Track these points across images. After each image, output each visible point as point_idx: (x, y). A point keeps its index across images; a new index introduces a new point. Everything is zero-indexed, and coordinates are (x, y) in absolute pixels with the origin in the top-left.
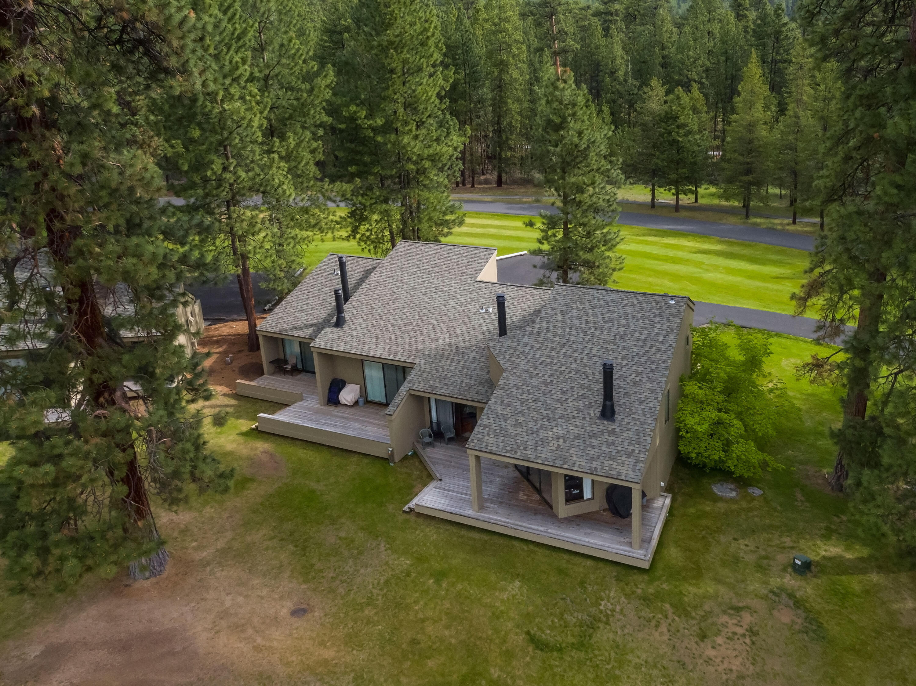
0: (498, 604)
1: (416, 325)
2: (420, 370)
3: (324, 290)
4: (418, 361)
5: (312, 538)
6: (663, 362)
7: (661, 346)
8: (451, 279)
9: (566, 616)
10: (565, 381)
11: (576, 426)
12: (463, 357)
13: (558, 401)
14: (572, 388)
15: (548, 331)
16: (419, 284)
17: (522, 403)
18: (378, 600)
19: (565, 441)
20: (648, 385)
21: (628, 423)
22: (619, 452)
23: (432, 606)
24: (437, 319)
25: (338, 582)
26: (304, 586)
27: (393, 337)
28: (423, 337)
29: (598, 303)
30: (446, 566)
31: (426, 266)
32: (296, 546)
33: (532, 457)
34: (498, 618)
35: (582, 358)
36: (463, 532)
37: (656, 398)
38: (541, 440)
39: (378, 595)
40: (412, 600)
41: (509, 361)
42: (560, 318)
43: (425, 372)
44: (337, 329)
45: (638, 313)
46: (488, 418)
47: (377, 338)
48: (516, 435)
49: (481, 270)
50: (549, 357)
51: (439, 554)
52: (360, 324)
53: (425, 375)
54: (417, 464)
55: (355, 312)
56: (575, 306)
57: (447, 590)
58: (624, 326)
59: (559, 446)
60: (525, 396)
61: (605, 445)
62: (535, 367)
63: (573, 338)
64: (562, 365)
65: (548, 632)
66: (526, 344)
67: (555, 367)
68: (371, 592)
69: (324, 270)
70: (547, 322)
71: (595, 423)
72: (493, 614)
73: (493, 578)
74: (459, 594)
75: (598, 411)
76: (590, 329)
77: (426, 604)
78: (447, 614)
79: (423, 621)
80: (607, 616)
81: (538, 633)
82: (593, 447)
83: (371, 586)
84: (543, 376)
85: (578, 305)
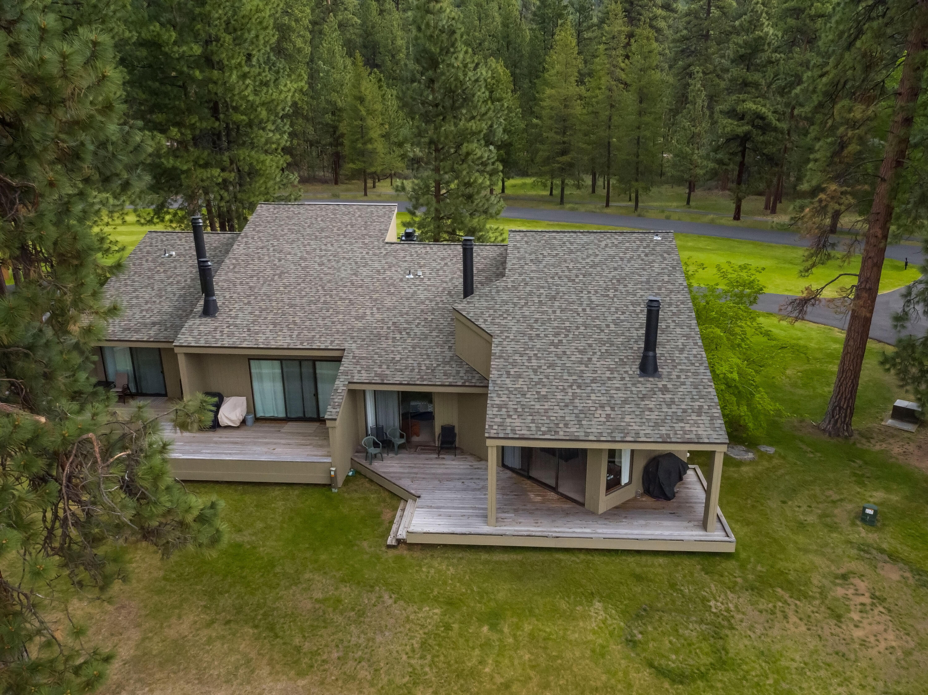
0: (591, 637)
1: (325, 302)
2: (354, 357)
3: (157, 277)
4: (346, 345)
6: (682, 303)
7: (670, 287)
8: (351, 244)
9: (680, 631)
10: (576, 338)
11: (618, 389)
12: (408, 333)
13: (581, 362)
14: (590, 345)
15: (526, 284)
16: (308, 253)
17: (535, 371)
18: (426, 674)
19: (613, 409)
20: (678, 330)
21: (678, 377)
22: (684, 411)
23: (507, 661)
24: (352, 293)
25: (351, 664)
26: (301, 682)
27: (298, 320)
28: (341, 316)
29: (572, 248)
30: (492, 604)
31: (308, 231)
32: (256, 627)
33: (581, 435)
34: (603, 656)
35: (584, 310)
36: (484, 556)
37: (696, 344)
38: (582, 412)
39: (422, 666)
40: (474, 660)
41: (493, 323)
42: (534, 268)
43: (361, 358)
44: (209, 320)
45: (625, 253)
46: (499, 396)
47: (275, 324)
48: (546, 411)
49: (387, 230)
50: (543, 313)
51: (472, 590)
52: (241, 309)
53: (363, 362)
54: (367, 485)
55: (227, 295)
56: (545, 253)
57: (515, 636)
58: (615, 269)
59: (608, 416)
60: (534, 363)
61: (664, 406)
62: (532, 328)
63: (562, 289)
64: (563, 320)
65: (674, 657)
66: (506, 303)
67: (556, 324)
68: (411, 665)
69: (148, 253)
70: (520, 275)
71: (639, 382)
72: (593, 651)
73: (563, 605)
74: (532, 636)
75: (635, 369)
76: (577, 276)
77: (497, 663)
78: (533, 667)
79: (507, 686)
80: (725, 618)
81: (663, 662)
82: (650, 410)
83: (404, 657)
84: (546, 336)
85: (549, 251)
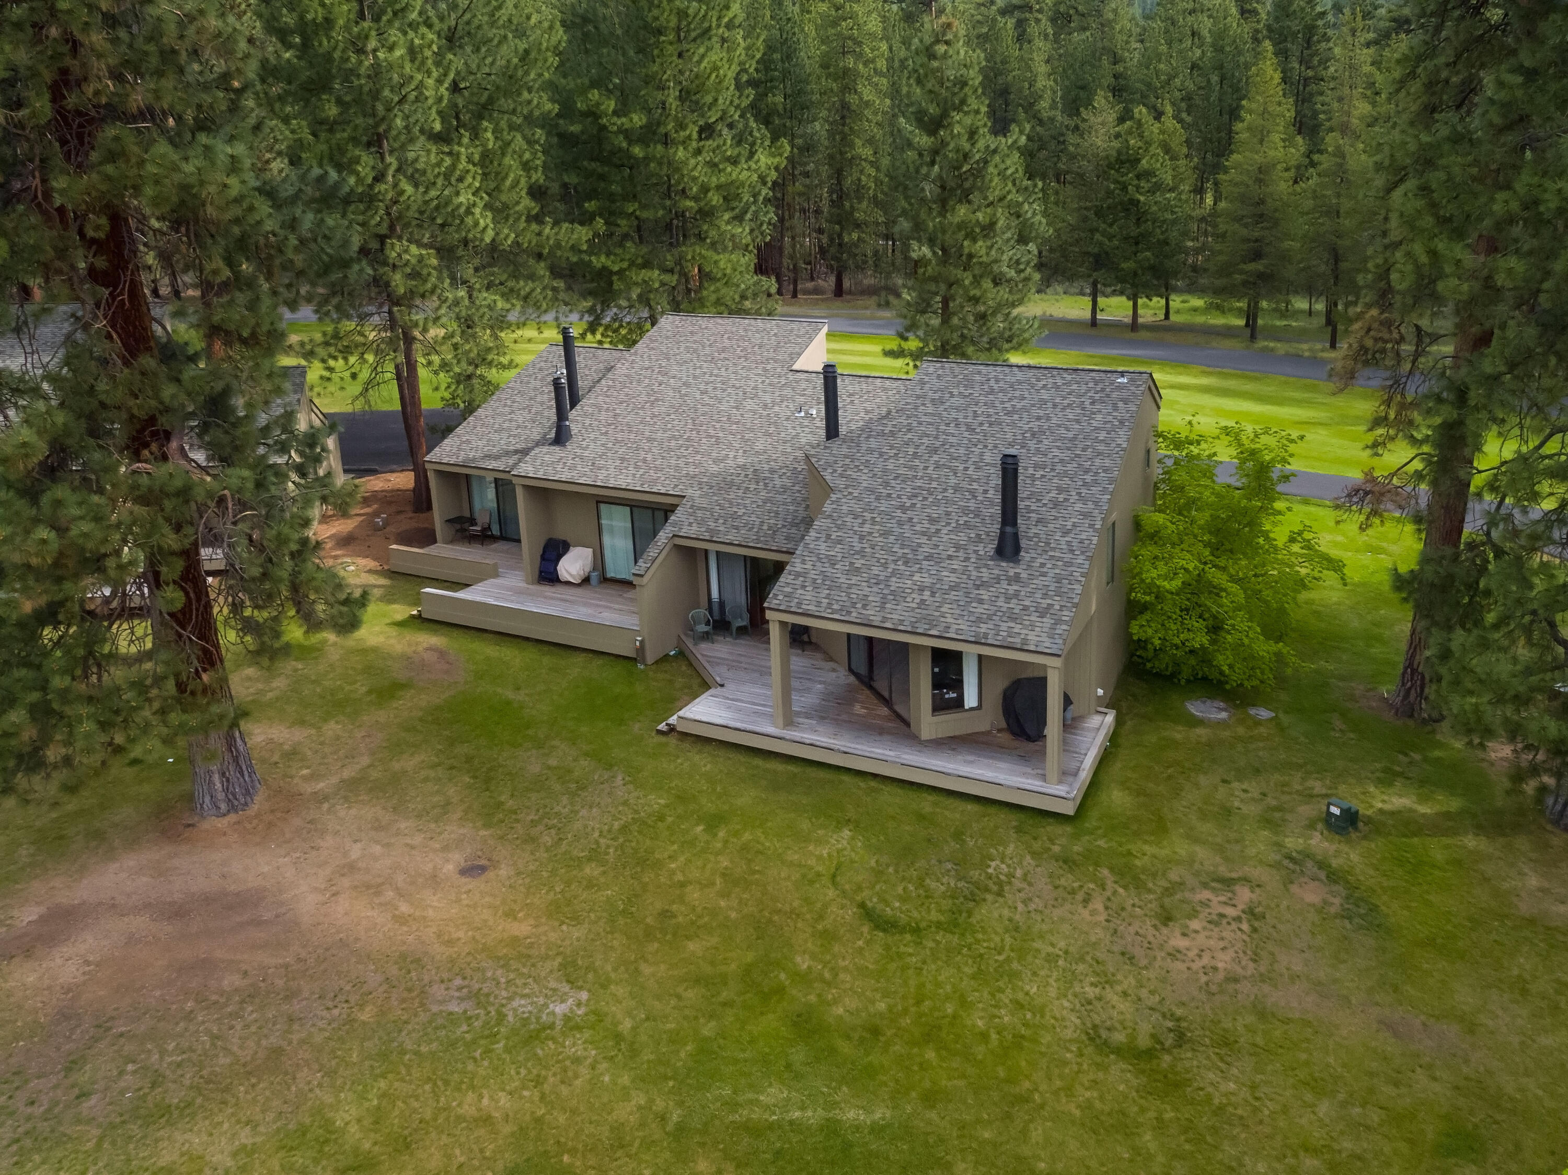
0: (812, 862)
1: (688, 439)
2: (692, 507)
3: (539, 399)
4: (689, 492)
5: (500, 766)
6: (1105, 471)
7: (1101, 447)
8: (749, 369)
9: (928, 881)
10: (937, 502)
11: (954, 571)
12: (766, 485)
13: (924, 534)
14: (948, 514)
15: (909, 430)
16: (695, 377)
17: (862, 538)
18: (607, 854)
19: (933, 594)
20: (1078, 506)
21: (1043, 565)
22: (1025, 608)
23: (700, 863)
24: (723, 430)
25: (540, 828)
27: (649, 457)
28: (699, 457)
29: (996, 387)
30: (726, 807)
31: (707, 350)
32: (475, 777)
33: (876, 620)
34: (811, 882)
35: (966, 469)
36: (758, 762)
37: (1091, 526)
38: (893, 593)
39: (608, 847)
40: (666, 855)
41: (841, 476)
42: (930, 410)
43: (699, 509)
44: (556, 449)
45: (1064, 398)
46: (804, 562)
47: (623, 460)
48: (850, 586)
49: (800, 355)
50: (910, 468)
51: (714, 790)
52: (595, 440)
53: (699, 514)
55: (588, 422)
56: (955, 392)
57: (726, 842)
58: (1039, 418)
59: (923, 601)
60: (867, 528)
61: (1002, 599)
62: (886, 484)
63: (952, 439)
64: (931, 479)
65: (897, 904)
66: (871, 451)
67: (919, 483)
68: (597, 843)
69: (541, 369)
70: (908, 417)
71: (986, 566)
72: (804, 876)
73: (805, 825)
74: (745, 848)
75: (991, 548)
76: (981, 424)
77: (689, 861)
78: (723, 875)
79: (682, 885)
80: (1000, 884)
81: (880, 906)
82: (981, 602)
83: (596, 834)
84: (899, 497)
85: (962, 389)
